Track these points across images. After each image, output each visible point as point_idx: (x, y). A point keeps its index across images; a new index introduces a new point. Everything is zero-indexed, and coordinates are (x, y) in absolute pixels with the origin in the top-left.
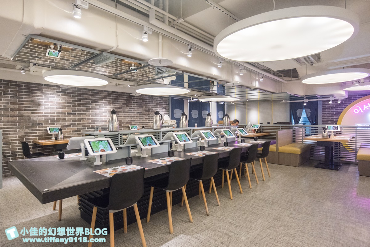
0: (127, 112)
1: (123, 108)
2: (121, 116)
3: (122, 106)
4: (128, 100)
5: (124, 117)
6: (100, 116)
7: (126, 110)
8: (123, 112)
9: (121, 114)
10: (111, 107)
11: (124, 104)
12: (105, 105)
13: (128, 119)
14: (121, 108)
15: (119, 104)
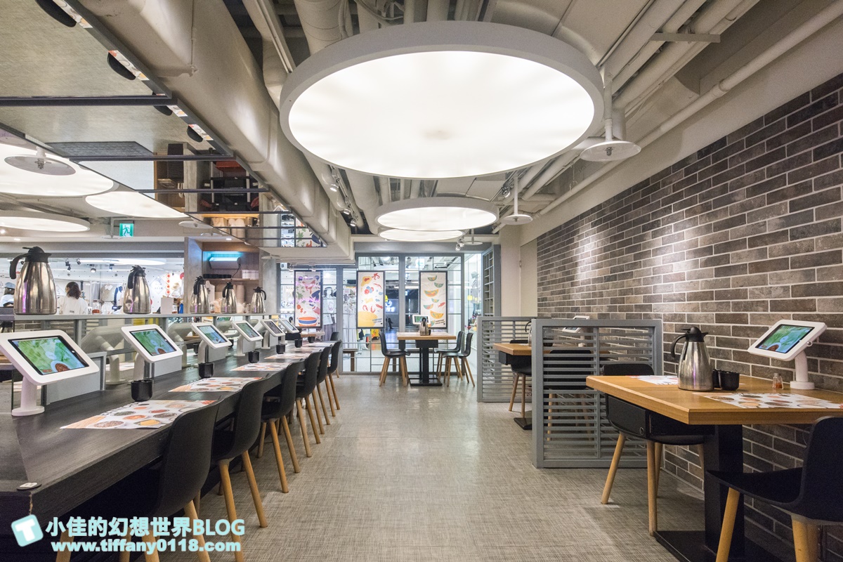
0: (775, 237)
1: (753, 217)
2: (742, 269)
3: (744, 207)
4: (780, 154)
5: (757, 267)
6: (666, 280)
7: (771, 224)
8: (753, 242)
9: (739, 257)
10: (699, 232)
11: (753, 191)
12: (677, 228)
13: (780, 279)
14: (741, 220)
15: (729, 200)
